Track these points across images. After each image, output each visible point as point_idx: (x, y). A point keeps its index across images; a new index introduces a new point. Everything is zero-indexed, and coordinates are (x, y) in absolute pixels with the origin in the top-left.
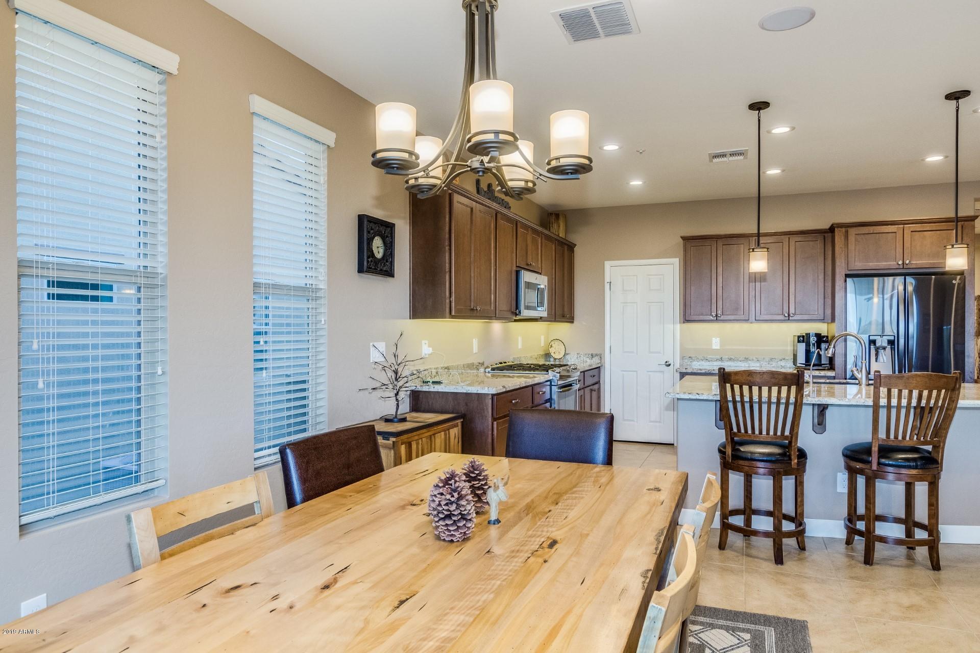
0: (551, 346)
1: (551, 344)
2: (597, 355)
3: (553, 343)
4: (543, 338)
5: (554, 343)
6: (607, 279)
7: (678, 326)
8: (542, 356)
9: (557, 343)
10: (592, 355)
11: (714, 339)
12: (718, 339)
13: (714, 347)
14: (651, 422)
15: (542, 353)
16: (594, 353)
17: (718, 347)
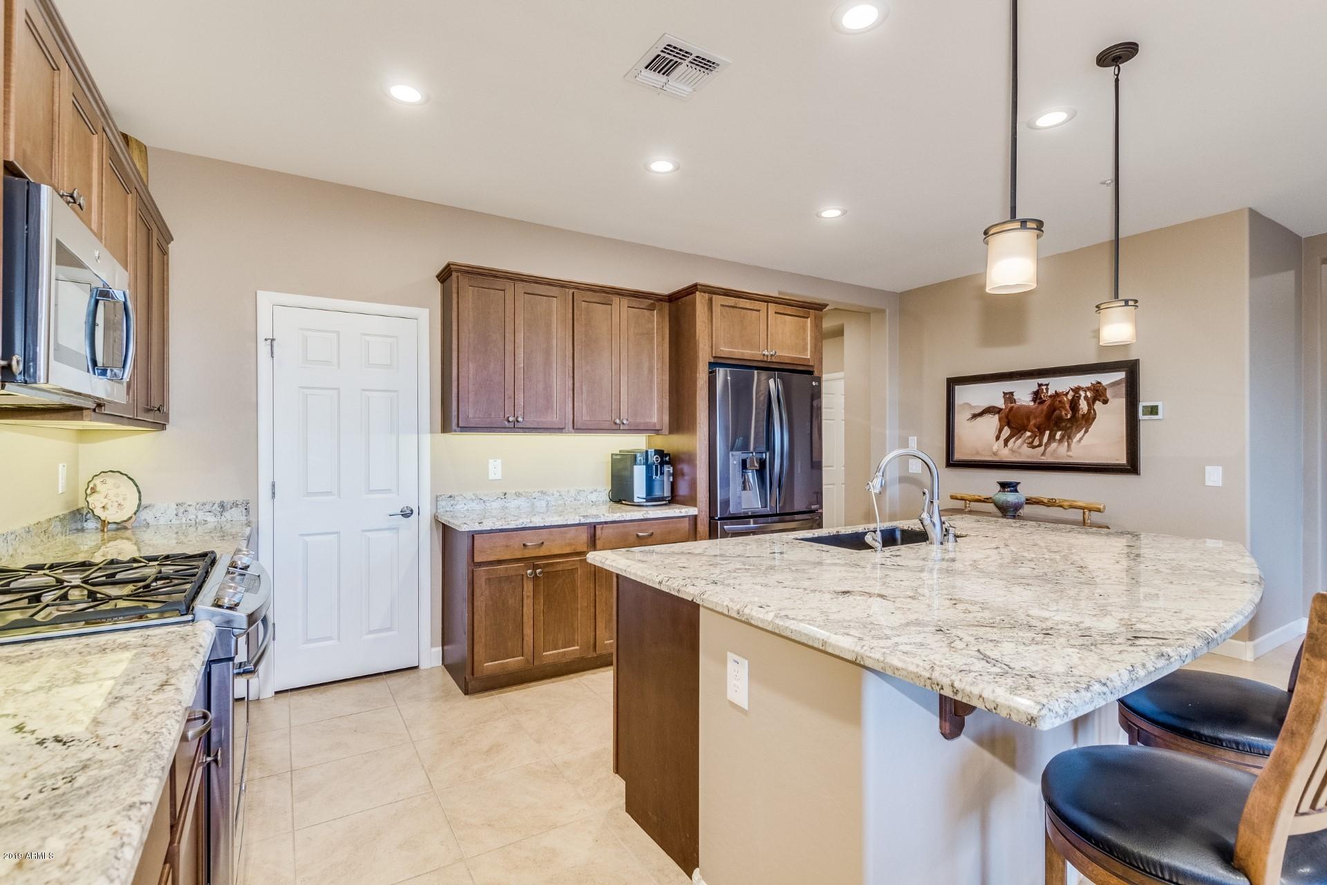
0: (94, 491)
1: (91, 485)
2: (235, 505)
3: (97, 481)
4: (62, 470)
5: (103, 482)
6: (264, 331)
7: (426, 439)
8: (62, 519)
9: (111, 480)
10: (222, 506)
11: (491, 461)
12: (499, 461)
13: (491, 477)
14: (370, 632)
15: (61, 512)
16: (228, 498)
17: (499, 476)
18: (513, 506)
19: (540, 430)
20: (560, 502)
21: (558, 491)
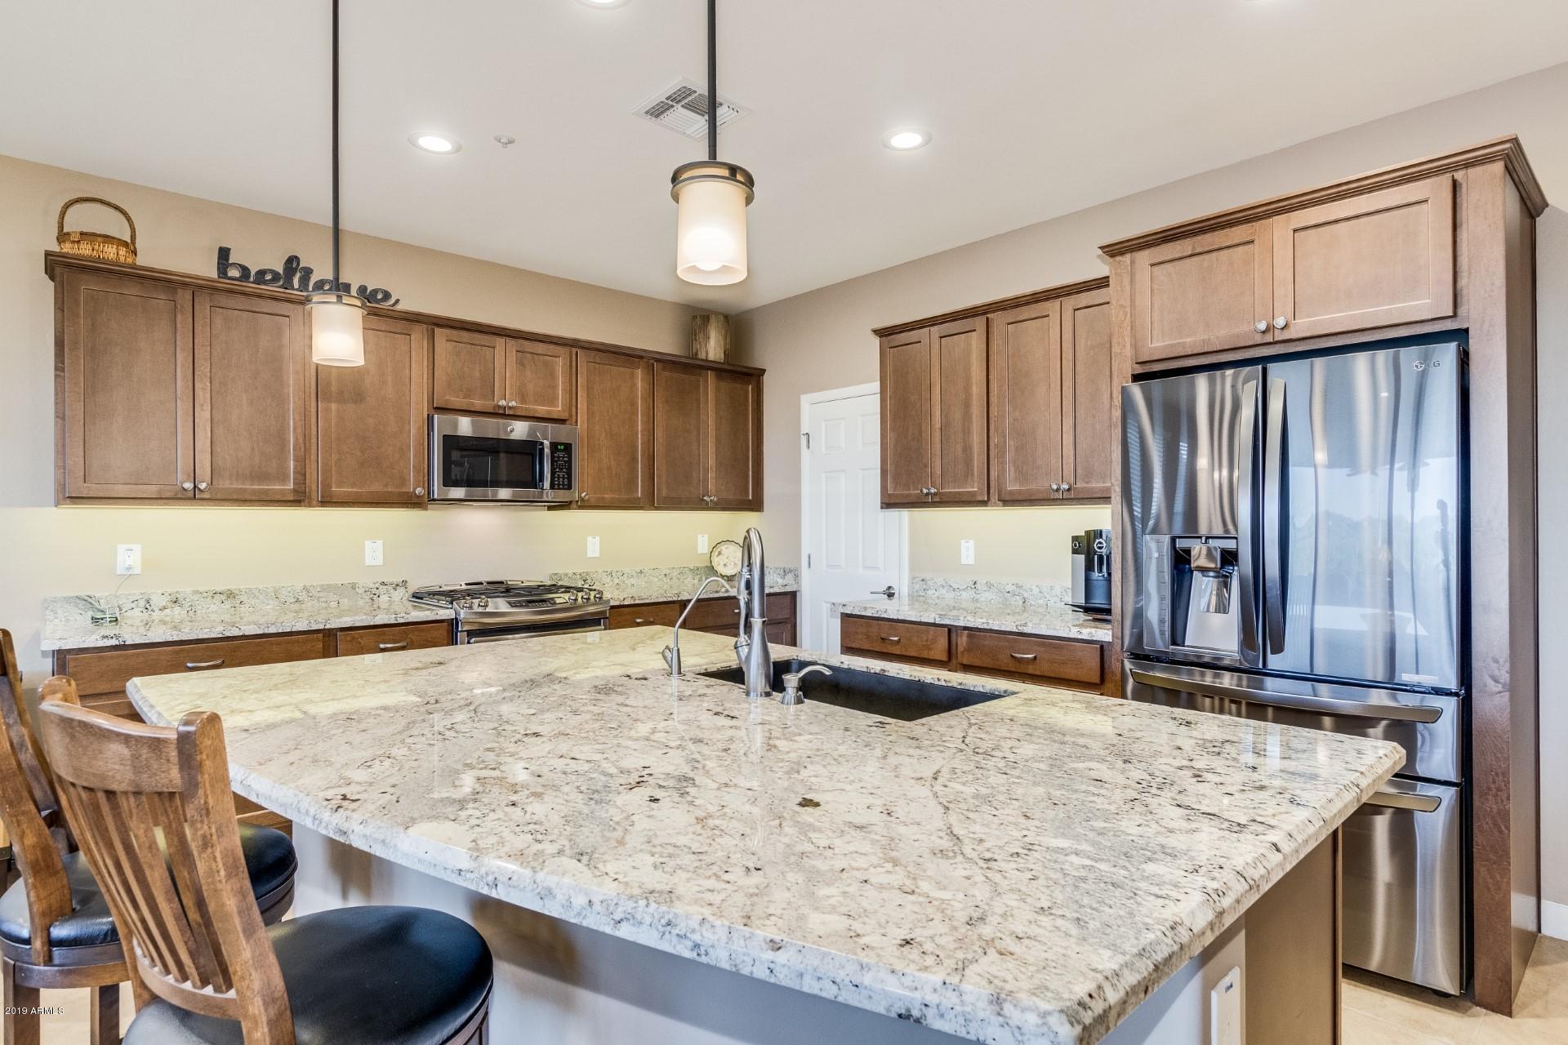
4: (701, 539)
6: (804, 428)
11: (963, 542)
12: (971, 542)
17: (971, 561)
18: (983, 599)
19: (1043, 502)
20: (1041, 602)
21: (1037, 586)
